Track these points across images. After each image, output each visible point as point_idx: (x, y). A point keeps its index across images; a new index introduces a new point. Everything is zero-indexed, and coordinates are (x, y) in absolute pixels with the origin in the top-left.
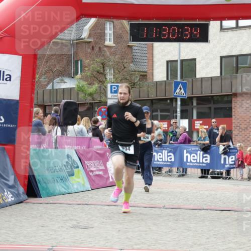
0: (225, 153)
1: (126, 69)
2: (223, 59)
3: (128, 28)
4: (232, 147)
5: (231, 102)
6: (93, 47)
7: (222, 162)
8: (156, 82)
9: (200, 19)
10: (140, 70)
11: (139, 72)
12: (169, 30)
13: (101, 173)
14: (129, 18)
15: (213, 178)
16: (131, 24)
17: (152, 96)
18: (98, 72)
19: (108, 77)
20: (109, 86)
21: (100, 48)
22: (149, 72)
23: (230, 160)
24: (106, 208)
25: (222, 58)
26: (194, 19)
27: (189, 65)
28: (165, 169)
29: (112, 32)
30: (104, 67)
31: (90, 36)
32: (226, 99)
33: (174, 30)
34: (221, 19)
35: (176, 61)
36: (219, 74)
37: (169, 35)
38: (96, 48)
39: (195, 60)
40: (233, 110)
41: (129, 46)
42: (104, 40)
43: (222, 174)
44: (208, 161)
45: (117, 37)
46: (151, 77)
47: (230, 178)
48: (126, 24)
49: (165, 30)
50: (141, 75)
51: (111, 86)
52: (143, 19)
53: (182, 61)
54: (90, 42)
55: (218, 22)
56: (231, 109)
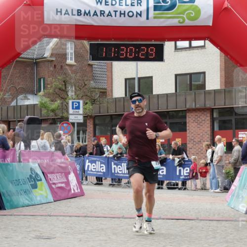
0: (180, 165)
1: (86, 87)
2: (178, 77)
3: (88, 47)
4: (187, 159)
5: (185, 117)
6: (55, 66)
7: (178, 174)
8: (116, 98)
9: (156, 40)
10: (100, 87)
11: (99, 89)
12: (127, 50)
13: (63, 185)
14: (89, 39)
15: (169, 188)
16: (90, 44)
17: (112, 112)
18: (60, 89)
19: (70, 94)
20: (70, 102)
21: (62, 66)
22: (109, 89)
23: (185, 172)
24: (68, 218)
25: (176, 76)
26: (151, 40)
27: (146, 83)
28: (124, 181)
29: (73, 51)
30: (65, 85)
31: (52, 55)
32: (180, 114)
33: (131, 50)
34: (176, 40)
35: (134, 79)
36: (174, 91)
37: (126, 55)
38: (58, 67)
39: (151, 77)
40: (187, 125)
41: (89, 64)
42: (66, 59)
43: (177, 184)
44: (165, 173)
45: (78, 56)
46: (111, 94)
47: (185, 189)
48: (86, 44)
49: (123, 50)
50: (101, 92)
51: (73, 103)
52: (102, 39)
53: (140, 79)
54: (52, 61)
55: (173, 43)
56: (185, 124)
